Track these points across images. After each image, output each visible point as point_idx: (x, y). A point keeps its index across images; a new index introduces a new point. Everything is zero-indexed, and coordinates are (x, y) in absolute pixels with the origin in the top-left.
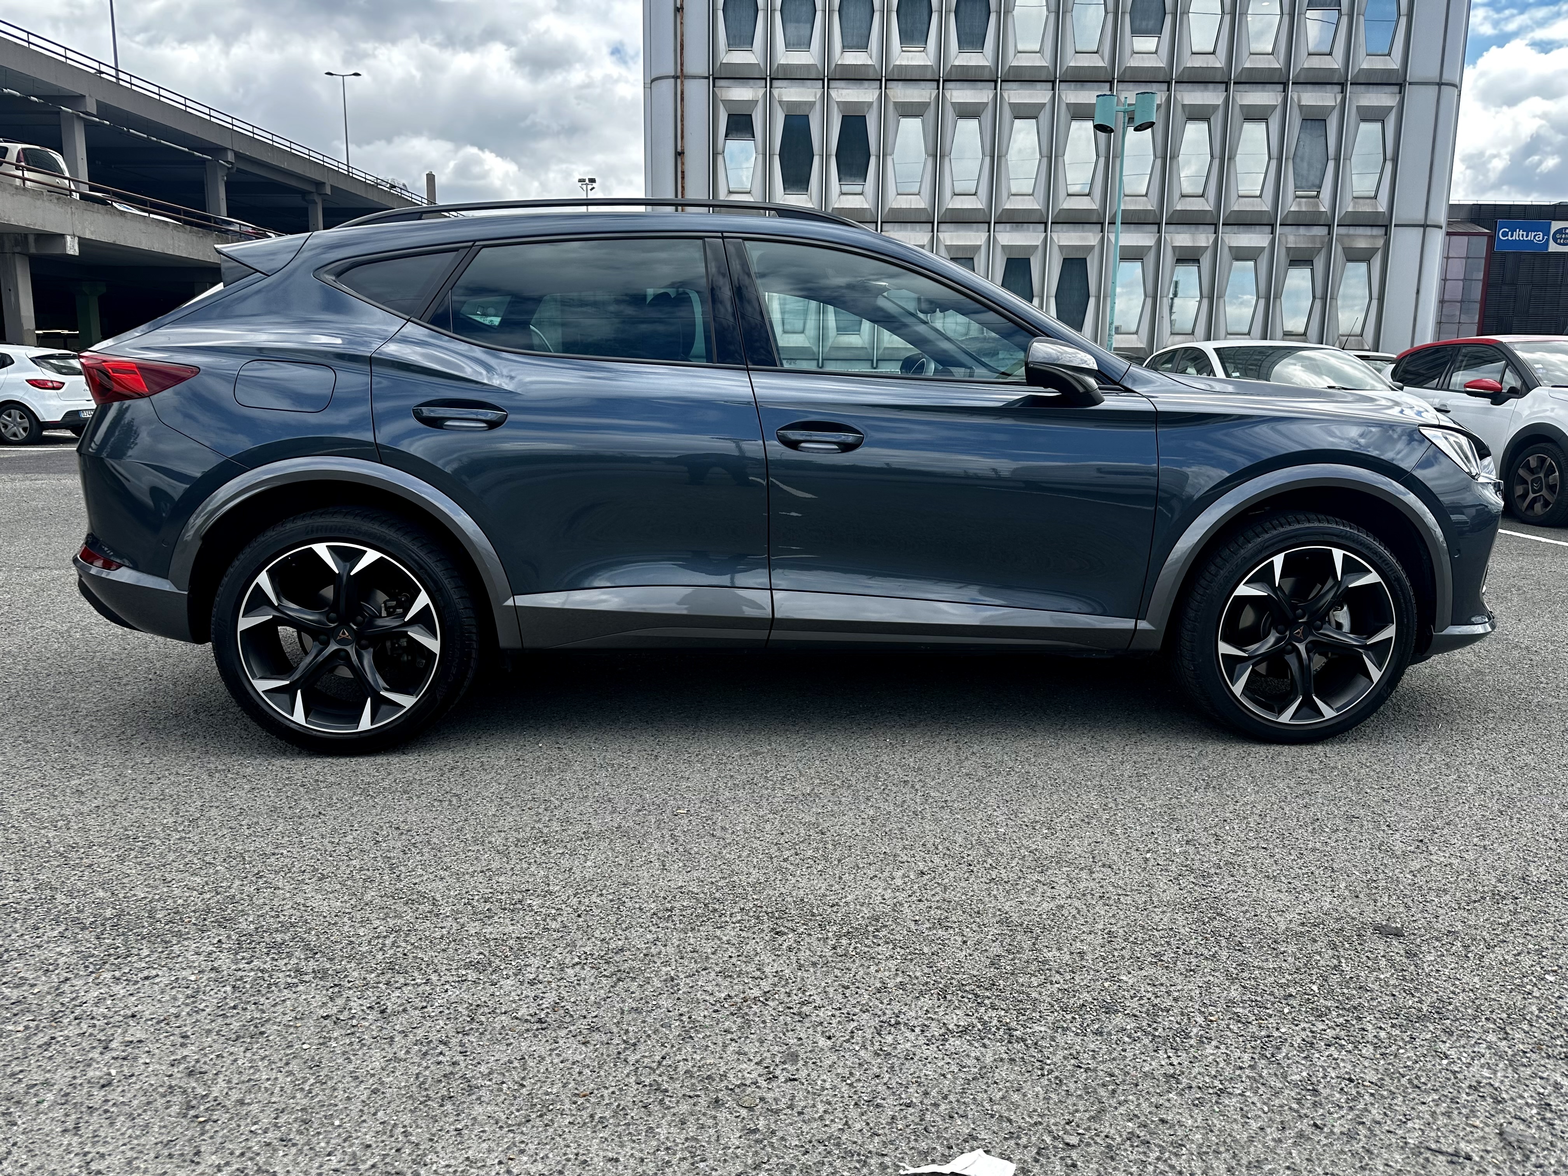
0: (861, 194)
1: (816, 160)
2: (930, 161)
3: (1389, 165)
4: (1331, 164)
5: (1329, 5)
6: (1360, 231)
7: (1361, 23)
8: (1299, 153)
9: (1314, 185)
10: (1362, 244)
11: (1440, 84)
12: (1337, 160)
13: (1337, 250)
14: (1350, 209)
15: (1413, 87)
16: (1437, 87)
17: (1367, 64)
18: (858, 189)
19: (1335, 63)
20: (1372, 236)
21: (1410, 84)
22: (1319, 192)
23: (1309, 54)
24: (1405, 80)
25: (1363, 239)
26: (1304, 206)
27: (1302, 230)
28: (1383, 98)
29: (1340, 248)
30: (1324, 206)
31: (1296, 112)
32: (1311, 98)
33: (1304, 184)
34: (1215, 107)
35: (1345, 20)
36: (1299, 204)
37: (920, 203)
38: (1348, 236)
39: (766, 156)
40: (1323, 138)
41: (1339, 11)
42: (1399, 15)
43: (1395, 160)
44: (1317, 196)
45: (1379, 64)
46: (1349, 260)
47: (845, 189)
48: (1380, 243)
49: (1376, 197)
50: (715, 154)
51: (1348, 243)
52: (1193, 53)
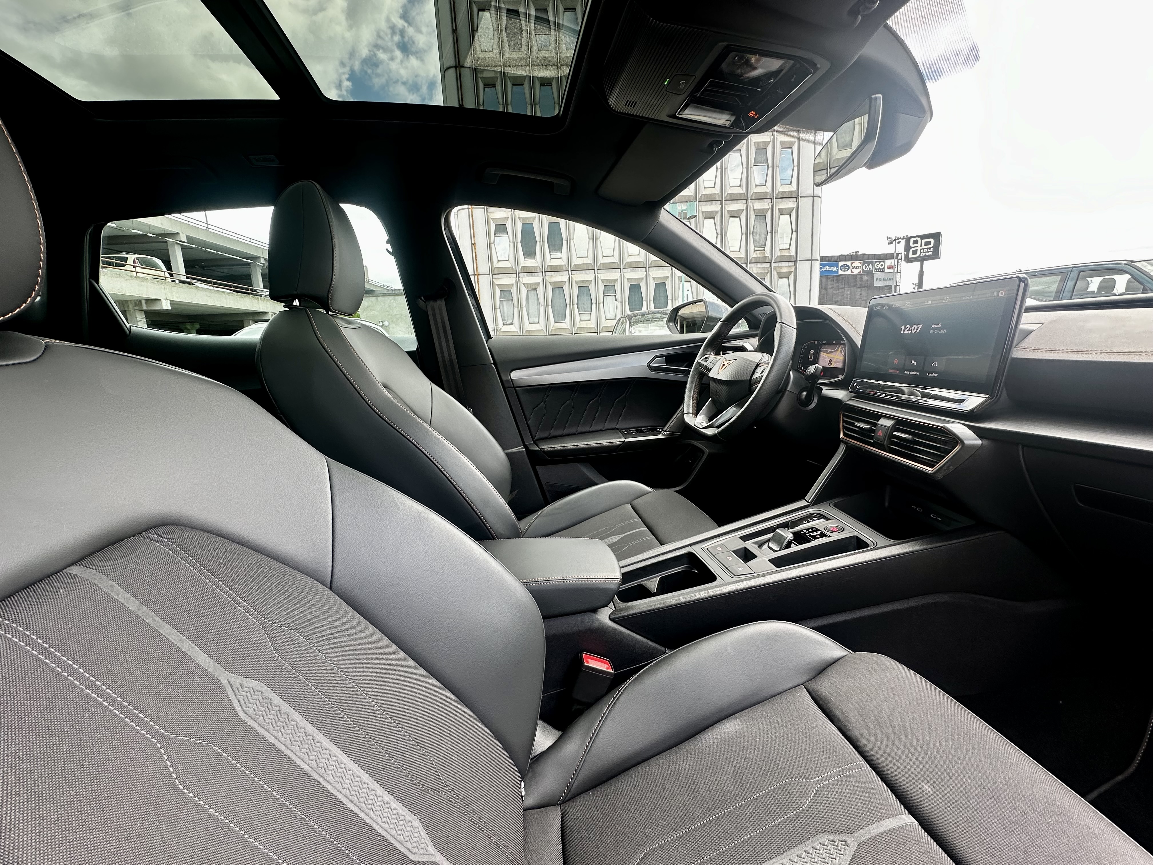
0: (561, 258)
1: (538, 244)
2: (591, 241)
3: (794, 234)
4: (769, 235)
5: (763, 163)
6: (784, 264)
7: (778, 171)
8: (755, 230)
9: (762, 245)
10: (785, 270)
11: (813, 197)
12: (772, 232)
13: (774, 273)
14: (779, 255)
15: (802, 198)
16: (812, 198)
17: (781, 189)
18: (559, 256)
19: (768, 189)
20: (790, 266)
21: (801, 197)
22: (764, 248)
23: (756, 186)
24: (798, 195)
25: (785, 268)
26: (758, 255)
27: (759, 265)
28: (790, 204)
29: (775, 273)
30: (768, 253)
31: (752, 212)
32: (759, 205)
33: (758, 245)
34: (717, 212)
35: (770, 169)
36: (756, 254)
37: (589, 261)
38: (778, 267)
39: (515, 243)
40: (765, 223)
41: (768, 165)
42: (794, 166)
43: (797, 231)
44: (764, 250)
45: (787, 189)
46: (780, 278)
47: (553, 256)
48: (793, 269)
49: (789, 249)
50: (490, 244)
51: (778, 270)
52: (705, 188)
